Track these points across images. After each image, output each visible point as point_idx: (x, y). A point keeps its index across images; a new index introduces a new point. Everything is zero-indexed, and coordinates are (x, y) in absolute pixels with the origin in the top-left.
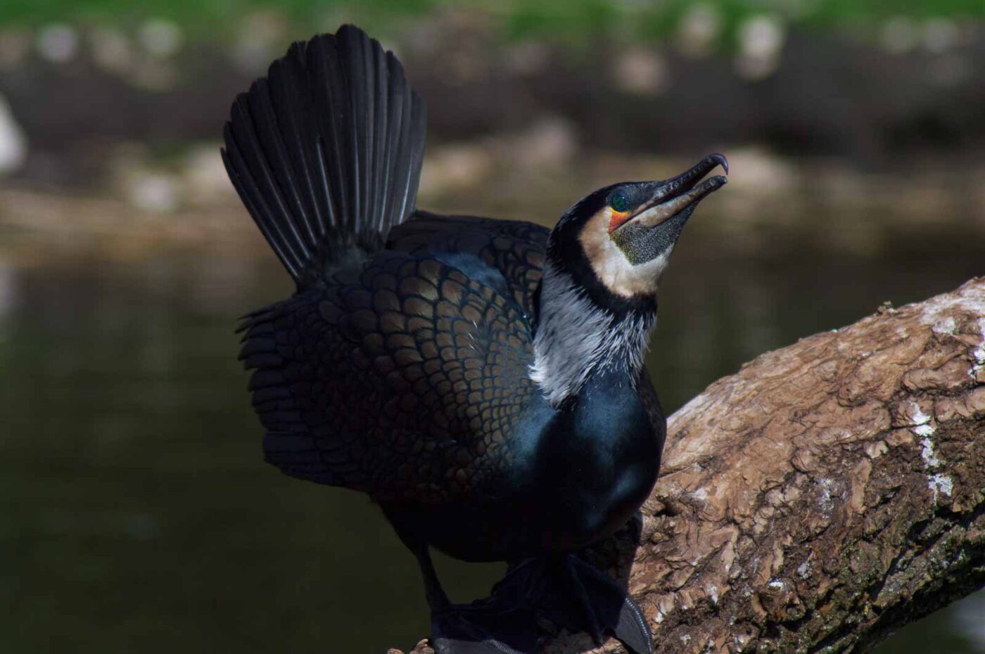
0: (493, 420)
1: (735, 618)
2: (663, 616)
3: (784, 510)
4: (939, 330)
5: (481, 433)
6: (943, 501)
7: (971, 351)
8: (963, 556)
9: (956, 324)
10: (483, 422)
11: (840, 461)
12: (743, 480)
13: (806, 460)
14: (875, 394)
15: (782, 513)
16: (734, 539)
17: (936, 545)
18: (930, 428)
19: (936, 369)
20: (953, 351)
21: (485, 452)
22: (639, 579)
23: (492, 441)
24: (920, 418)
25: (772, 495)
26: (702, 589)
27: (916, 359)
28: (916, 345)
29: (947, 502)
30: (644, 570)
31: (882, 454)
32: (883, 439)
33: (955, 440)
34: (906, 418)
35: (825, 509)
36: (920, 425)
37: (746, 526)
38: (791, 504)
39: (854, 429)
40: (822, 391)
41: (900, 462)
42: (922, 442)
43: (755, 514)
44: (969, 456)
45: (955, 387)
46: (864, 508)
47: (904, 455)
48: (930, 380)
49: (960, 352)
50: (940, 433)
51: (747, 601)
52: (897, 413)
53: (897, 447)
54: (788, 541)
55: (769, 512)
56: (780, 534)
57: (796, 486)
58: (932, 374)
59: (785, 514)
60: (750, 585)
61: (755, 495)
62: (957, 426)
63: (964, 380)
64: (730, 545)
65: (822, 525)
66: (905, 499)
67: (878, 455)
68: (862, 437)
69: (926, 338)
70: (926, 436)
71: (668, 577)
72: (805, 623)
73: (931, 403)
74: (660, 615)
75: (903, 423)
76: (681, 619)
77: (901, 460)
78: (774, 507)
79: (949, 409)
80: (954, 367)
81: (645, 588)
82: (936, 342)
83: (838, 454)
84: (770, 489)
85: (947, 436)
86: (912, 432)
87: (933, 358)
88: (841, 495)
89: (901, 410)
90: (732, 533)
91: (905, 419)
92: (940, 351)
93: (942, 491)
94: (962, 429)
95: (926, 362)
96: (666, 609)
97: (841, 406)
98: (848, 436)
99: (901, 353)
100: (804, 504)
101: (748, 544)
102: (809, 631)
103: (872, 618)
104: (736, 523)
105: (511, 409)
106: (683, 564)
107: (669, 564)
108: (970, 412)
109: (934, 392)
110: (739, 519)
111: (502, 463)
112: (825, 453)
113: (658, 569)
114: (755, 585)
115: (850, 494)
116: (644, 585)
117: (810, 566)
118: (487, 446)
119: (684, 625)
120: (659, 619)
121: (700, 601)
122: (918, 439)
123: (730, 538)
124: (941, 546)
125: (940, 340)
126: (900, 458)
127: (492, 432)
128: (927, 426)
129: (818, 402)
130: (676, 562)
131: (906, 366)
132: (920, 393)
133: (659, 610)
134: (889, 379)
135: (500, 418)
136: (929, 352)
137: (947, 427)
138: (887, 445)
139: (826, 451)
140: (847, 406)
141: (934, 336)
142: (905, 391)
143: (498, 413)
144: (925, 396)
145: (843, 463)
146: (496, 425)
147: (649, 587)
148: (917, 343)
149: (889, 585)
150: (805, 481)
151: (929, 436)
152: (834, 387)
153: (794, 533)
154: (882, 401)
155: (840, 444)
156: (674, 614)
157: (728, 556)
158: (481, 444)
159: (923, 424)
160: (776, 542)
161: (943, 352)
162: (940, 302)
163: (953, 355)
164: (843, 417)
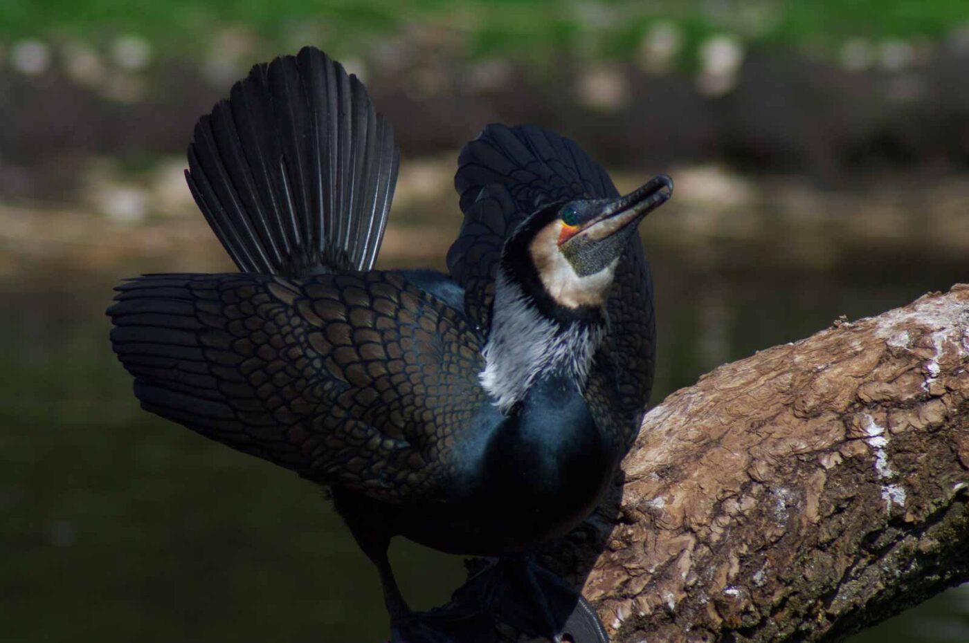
0: (446, 425)
1: (691, 625)
2: (621, 622)
3: (740, 519)
4: (894, 344)
5: (434, 438)
6: (895, 511)
7: (925, 364)
8: (915, 565)
9: (910, 338)
10: (437, 427)
11: (795, 471)
12: (700, 490)
13: (761, 470)
14: (830, 406)
15: (738, 522)
16: (691, 547)
17: (888, 555)
18: (883, 439)
19: (889, 382)
20: (908, 365)
21: (438, 458)
22: (597, 585)
23: (445, 447)
24: (874, 430)
25: (729, 504)
26: (659, 596)
27: (871, 372)
28: (871, 358)
29: (900, 512)
30: (603, 577)
31: (837, 465)
32: (837, 450)
33: (908, 451)
34: (861, 430)
35: (780, 518)
36: (874, 437)
37: (702, 534)
38: (747, 513)
39: (809, 441)
40: (778, 403)
41: (854, 473)
42: (876, 453)
43: (712, 522)
44: (922, 467)
45: (908, 399)
46: (818, 518)
47: (858, 466)
48: (885, 392)
49: (913, 366)
50: (893, 445)
51: (703, 608)
52: (852, 424)
53: (851, 458)
54: (744, 550)
55: (725, 520)
56: (736, 542)
57: (753, 496)
58: (886, 387)
59: (741, 522)
60: (706, 592)
61: (712, 504)
62: (910, 438)
63: (917, 392)
64: (687, 553)
65: (777, 534)
66: (859, 509)
67: (833, 466)
68: (817, 448)
69: (881, 351)
70: (879, 447)
71: (625, 584)
72: (760, 629)
73: (885, 415)
74: (617, 621)
75: (858, 434)
76: (638, 624)
77: (855, 471)
78: (731, 516)
79: (903, 421)
80: (908, 380)
81: (603, 595)
82: (890, 355)
83: (794, 465)
84: (727, 498)
85: (900, 448)
86: (866, 444)
87: (887, 370)
88: (796, 504)
89: (856, 422)
90: (689, 541)
91: (859, 431)
92: (894, 364)
93: (895, 501)
94: (915, 441)
95: (880, 375)
96: (623, 615)
97: (797, 417)
98: (803, 447)
99: (856, 366)
100: (759, 513)
101: (704, 552)
102: (763, 638)
103: (826, 626)
104: (693, 532)
105: (462, 414)
106: (641, 571)
107: (627, 571)
108: (923, 424)
109: (888, 404)
110: (696, 528)
111: (453, 469)
112: (780, 463)
113: (616, 576)
114: (711, 592)
115: (805, 504)
116: (602, 592)
117: (766, 574)
118: (439, 451)
119: (641, 631)
120: (617, 625)
121: (657, 607)
122: (872, 450)
123: (687, 546)
124: (893, 555)
125: (895, 353)
126: (854, 469)
127: (444, 437)
128: (880, 437)
129: (773, 414)
130: (634, 569)
131: (861, 379)
132: (874, 405)
133: (617, 617)
134: (843, 391)
135: (452, 424)
136: (884, 364)
137: (900, 438)
138: (842, 456)
139: (782, 461)
140: (802, 417)
141: (889, 349)
142: (859, 403)
143: (451, 418)
144: (879, 408)
145: (799, 473)
146: (448, 430)
147: (606, 593)
148: (872, 356)
149: (842, 593)
150: (761, 491)
151: (883, 448)
152: (790, 398)
153: (750, 542)
154: (837, 413)
155: (796, 455)
156: (631, 620)
157: (685, 563)
158: (434, 449)
159: (877, 436)
160: (732, 550)
161: (897, 365)
162: (895, 316)
163: (907, 368)
164: (799, 428)
